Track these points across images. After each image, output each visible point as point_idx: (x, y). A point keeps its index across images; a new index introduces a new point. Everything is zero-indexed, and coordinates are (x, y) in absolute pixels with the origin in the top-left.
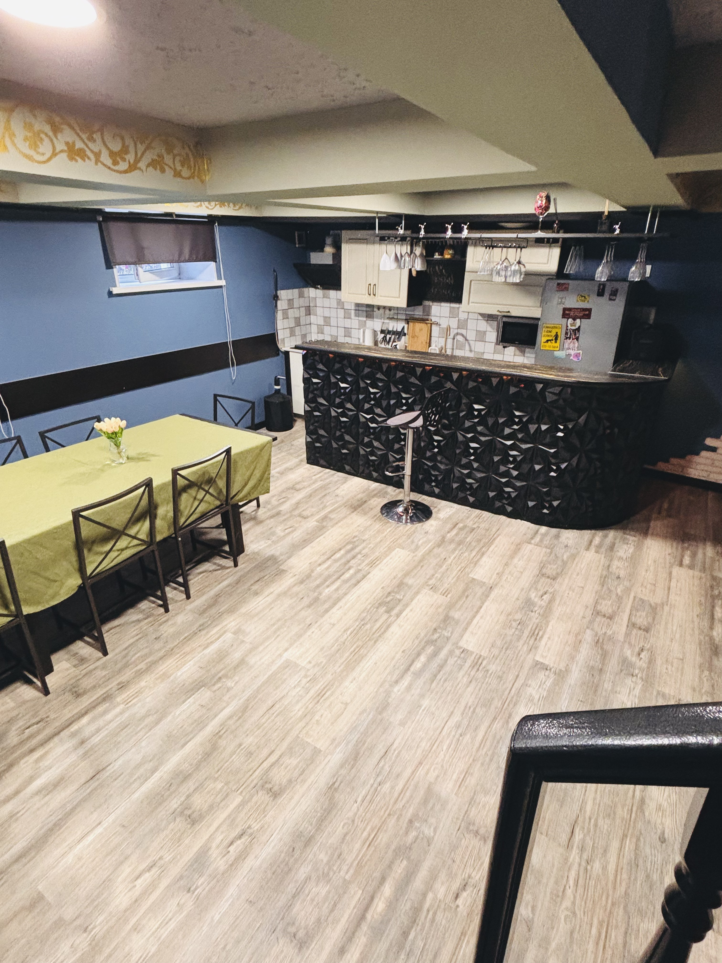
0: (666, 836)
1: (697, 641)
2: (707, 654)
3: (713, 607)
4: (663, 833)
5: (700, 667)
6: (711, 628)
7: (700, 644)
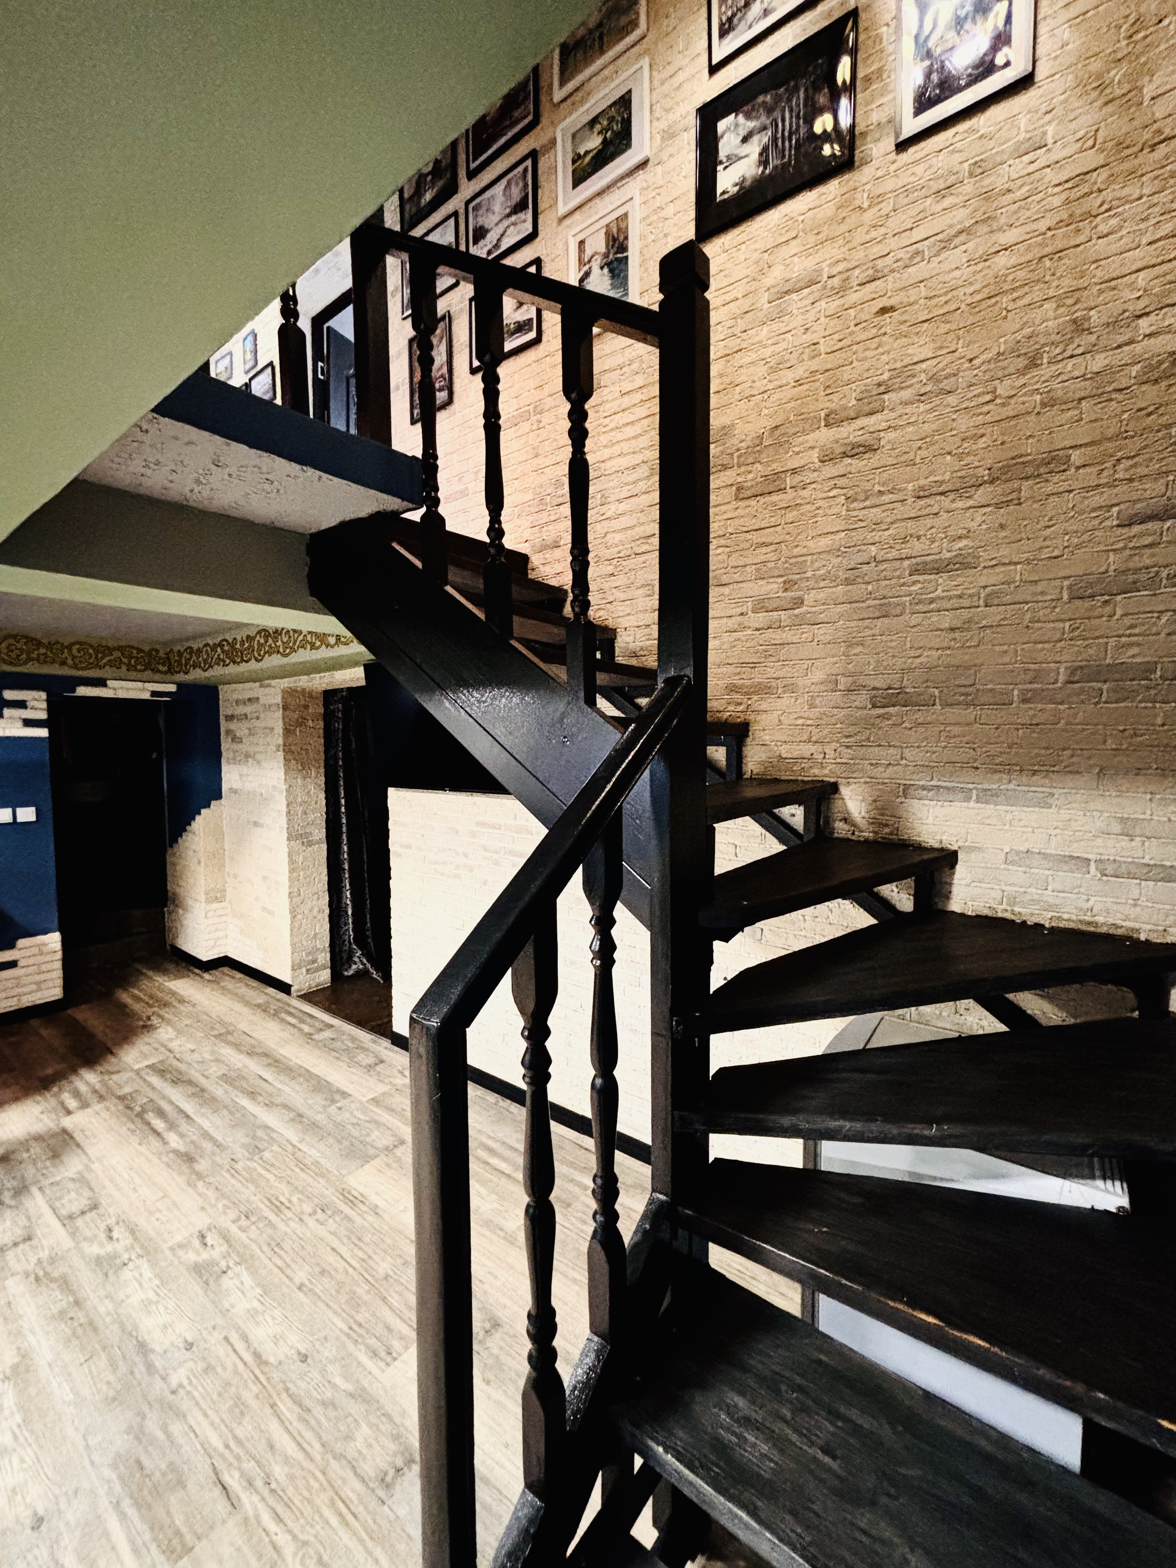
0: (303, 1351)
1: (163, 1166)
2: (185, 1168)
3: (148, 1124)
4: (299, 1353)
5: (189, 1184)
6: (165, 1143)
7: (168, 1165)
